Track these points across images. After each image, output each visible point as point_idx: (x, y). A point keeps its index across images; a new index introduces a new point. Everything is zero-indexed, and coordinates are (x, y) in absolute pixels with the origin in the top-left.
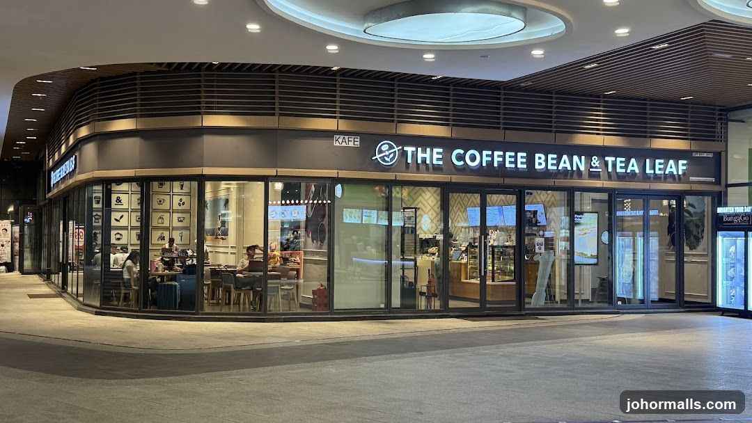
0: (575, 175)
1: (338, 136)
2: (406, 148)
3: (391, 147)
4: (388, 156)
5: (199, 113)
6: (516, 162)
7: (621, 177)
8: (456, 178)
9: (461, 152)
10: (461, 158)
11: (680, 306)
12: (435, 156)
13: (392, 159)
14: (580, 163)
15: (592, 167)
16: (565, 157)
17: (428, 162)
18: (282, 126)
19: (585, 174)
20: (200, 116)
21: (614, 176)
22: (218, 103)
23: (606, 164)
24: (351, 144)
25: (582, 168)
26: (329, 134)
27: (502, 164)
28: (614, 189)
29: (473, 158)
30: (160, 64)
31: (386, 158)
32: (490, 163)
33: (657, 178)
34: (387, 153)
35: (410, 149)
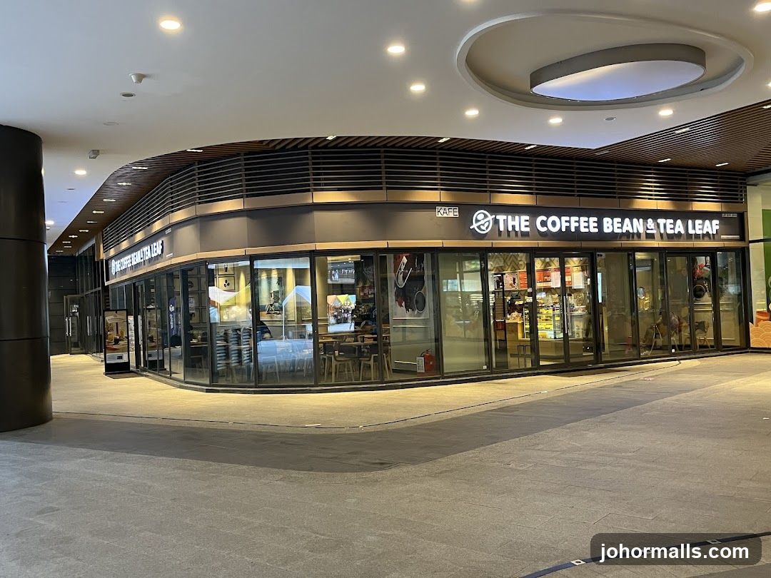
0: (635, 236)
1: (440, 208)
2: (498, 217)
3: (486, 216)
4: (483, 225)
5: (309, 190)
6: (588, 227)
7: (671, 237)
8: (542, 243)
9: (544, 218)
10: (544, 224)
11: (718, 350)
12: (523, 224)
13: (487, 228)
14: (638, 225)
15: (648, 229)
16: (627, 220)
17: (517, 229)
18: (391, 200)
19: (643, 236)
20: (311, 193)
21: (665, 236)
22: (325, 179)
23: (658, 225)
24: (451, 215)
25: (641, 231)
26: (431, 206)
27: (577, 228)
28: (664, 249)
29: (554, 224)
30: (261, 142)
31: (482, 227)
32: (568, 228)
33: (697, 236)
34: (482, 222)
35: (501, 218)
